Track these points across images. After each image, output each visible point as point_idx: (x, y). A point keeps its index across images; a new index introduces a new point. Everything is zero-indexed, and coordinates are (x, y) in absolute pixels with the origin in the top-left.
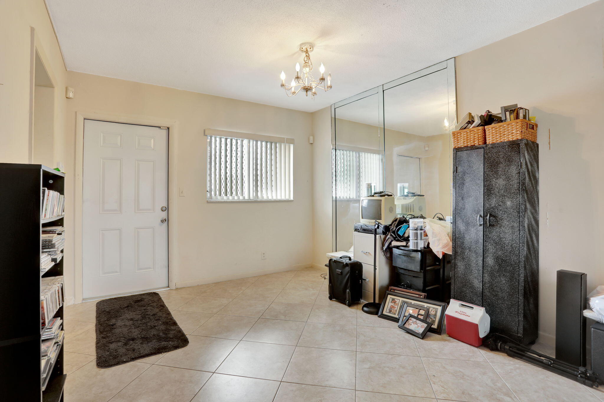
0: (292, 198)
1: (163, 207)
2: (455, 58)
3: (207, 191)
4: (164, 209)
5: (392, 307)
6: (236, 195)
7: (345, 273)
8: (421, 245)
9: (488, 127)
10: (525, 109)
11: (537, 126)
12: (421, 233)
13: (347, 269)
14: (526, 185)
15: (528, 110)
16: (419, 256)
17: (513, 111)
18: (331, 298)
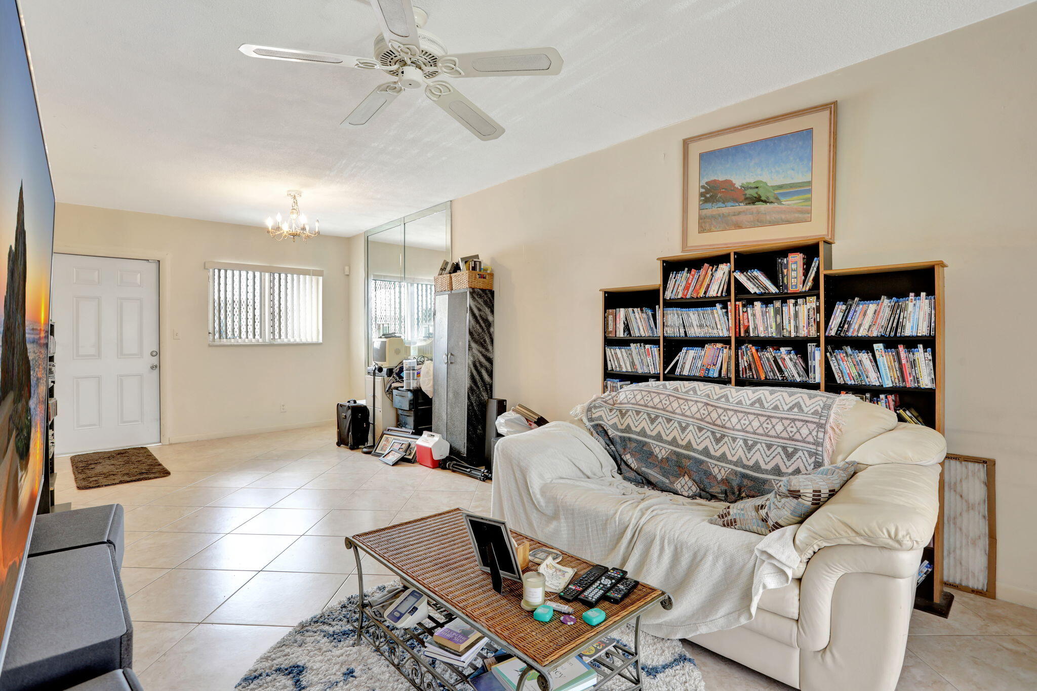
0: (321, 341)
1: (153, 352)
2: (451, 201)
3: (209, 333)
4: (154, 354)
5: (385, 445)
6: (247, 337)
7: (348, 416)
8: (413, 385)
9: (453, 275)
10: (475, 262)
11: (492, 275)
12: (414, 374)
13: (350, 412)
14: (471, 327)
15: (480, 262)
16: (410, 395)
17: (466, 262)
18: (339, 444)
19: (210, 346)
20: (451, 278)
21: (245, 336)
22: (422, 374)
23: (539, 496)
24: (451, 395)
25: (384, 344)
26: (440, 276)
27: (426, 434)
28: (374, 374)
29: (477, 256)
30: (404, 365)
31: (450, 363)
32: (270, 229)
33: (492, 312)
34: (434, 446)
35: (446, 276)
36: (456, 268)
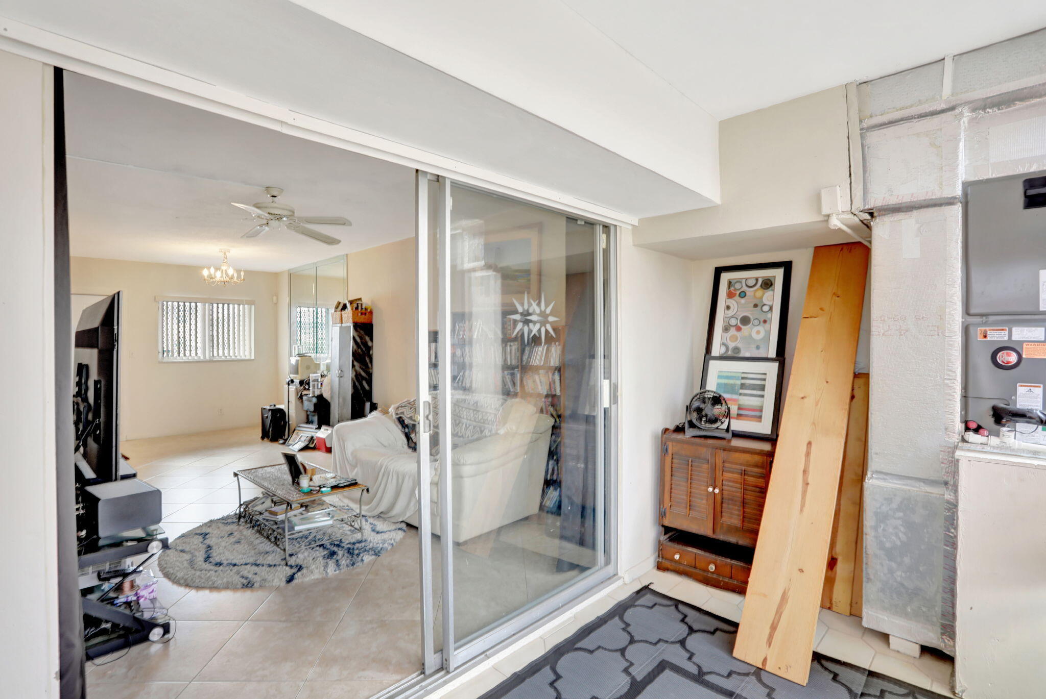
0: (253, 358)
2: (346, 254)
3: (159, 353)
5: (295, 438)
6: (190, 355)
7: (269, 417)
8: (317, 393)
9: (343, 312)
10: (357, 304)
11: (371, 313)
12: (318, 385)
13: (270, 413)
14: (354, 351)
15: (361, 305)
16: (315, 400)
17: (351, 304)
18: (263, 438)
19: (160, 362)
20: (341, 314)
21: (189, 354)
22: (324, 384)
23: (350, 455)
24: (341, 400)
25: (297, 361)
26: (335, 313)
27: (324, 427)
28: (289, 384)
29: (360, 299)
30: (311, 378)
31: (341, 377)
32: (206, 278)
33: (372, 340)
34: (327, 437)
35: (339, 313)
36: (345, 307)
